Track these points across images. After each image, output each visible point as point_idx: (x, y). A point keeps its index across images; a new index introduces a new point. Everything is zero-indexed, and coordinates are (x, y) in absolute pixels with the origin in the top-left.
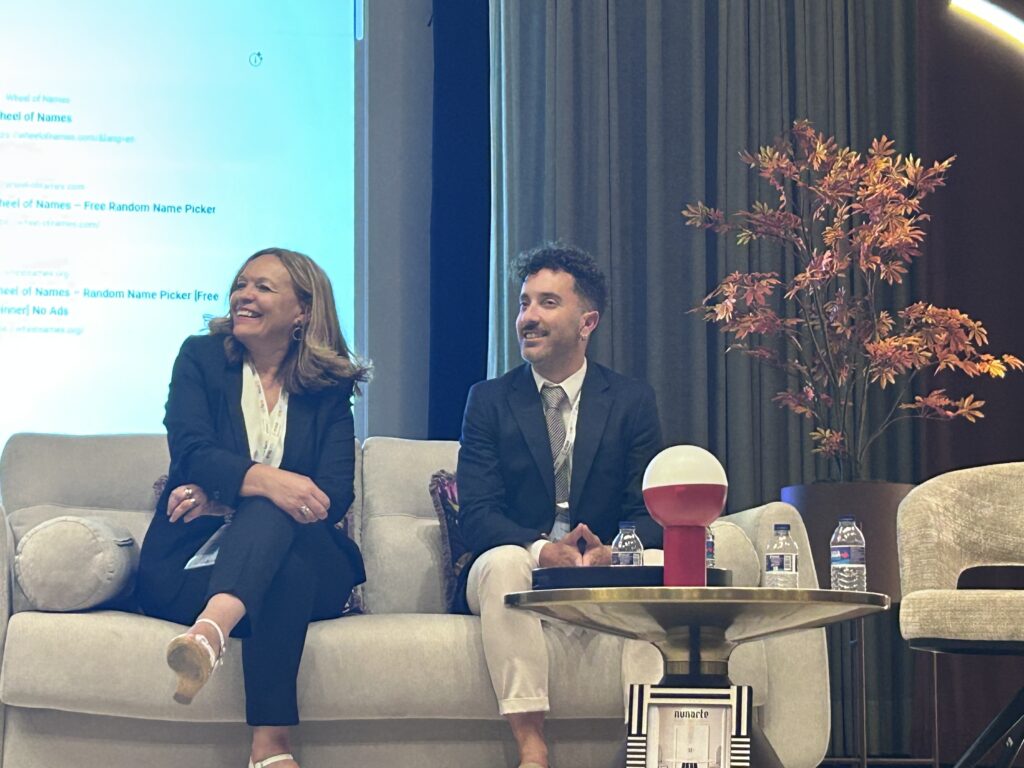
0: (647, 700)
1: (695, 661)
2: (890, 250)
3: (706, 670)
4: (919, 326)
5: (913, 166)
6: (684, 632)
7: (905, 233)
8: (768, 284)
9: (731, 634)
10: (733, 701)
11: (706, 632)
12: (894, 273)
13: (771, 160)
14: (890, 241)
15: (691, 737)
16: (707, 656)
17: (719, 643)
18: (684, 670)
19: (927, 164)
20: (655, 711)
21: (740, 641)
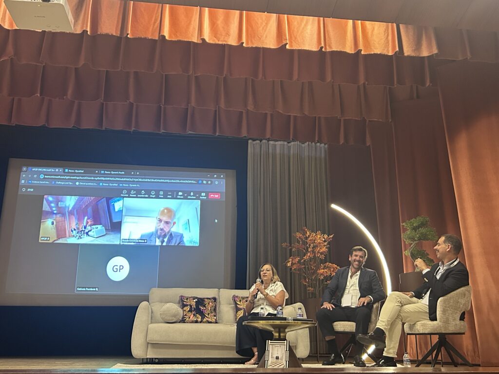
0: (269, 343)
1: (280, 335)
2: (322, 252)
3: (282, 337)
4: (328, 267)
5: (326, 236)
6: (277, 330)
7: (324, 249)
8: (297, 259)
9: (286, 330)
10: (286, 344)
11: (281, 330)
12: (323, 257)
13: (298, 235)
14: (321, 251)
15: (278, 351)
16: (282, 334)
17: (284, 332)
18: (277, 337)
19: (328, 236)
20: (271, 346)
21: (288, 332)
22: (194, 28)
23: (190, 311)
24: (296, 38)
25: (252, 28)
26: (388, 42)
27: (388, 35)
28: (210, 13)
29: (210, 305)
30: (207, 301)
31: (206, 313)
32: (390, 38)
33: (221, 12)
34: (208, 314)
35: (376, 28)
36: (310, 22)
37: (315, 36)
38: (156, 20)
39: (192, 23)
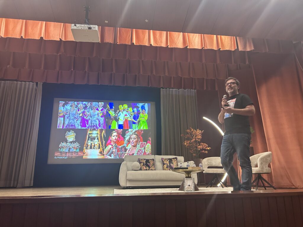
2: (199, 138)
3: (189, 176)
4: (201, 145)
8: (189, 141)
10: (192, 179)
12: (199, 140)
13: (188, 131)
15: (189, 182)
18: (187, 177)
19: (201, 131)
20: (186, 180)
22: (146, 39)
23: (144, 165)
24: (191, 43)
25: (172, 39)
26: (232, 45)
27: (232, 42)
28: (153, 32)
29: (152, 162)
30: (150, 161)
31: (150, 166)
32: (233, 43)
33: (158, 32)
34: (151, 166)
35: (226, 39)
36: (198, 36)
37: (200, 43)
38: (129, 36)
39: (146, 37)
